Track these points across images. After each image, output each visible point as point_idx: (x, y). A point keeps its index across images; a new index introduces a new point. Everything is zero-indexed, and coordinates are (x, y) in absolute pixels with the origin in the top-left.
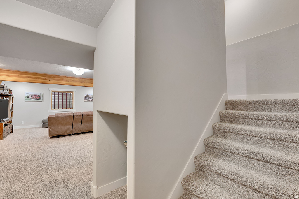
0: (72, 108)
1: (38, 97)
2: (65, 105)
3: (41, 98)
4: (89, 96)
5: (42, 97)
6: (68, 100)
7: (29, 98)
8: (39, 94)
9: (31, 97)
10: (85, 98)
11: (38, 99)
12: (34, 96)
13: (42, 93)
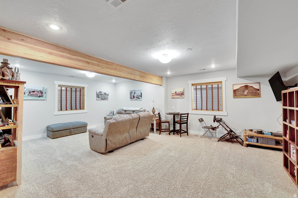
0: (83, 109)
1: (39, 94)
2: (74, 105)
3: (44, 95)
4: (103, 93)
5: (45, 93)
6: (78, 99)
7: (27, 95)
8: (41, 89)
9: (30, 93)
10: (98, 96)
11: (39, 97)
12: (34, 92)
13: (45, 88)
